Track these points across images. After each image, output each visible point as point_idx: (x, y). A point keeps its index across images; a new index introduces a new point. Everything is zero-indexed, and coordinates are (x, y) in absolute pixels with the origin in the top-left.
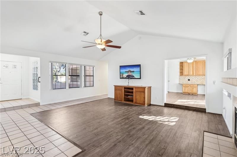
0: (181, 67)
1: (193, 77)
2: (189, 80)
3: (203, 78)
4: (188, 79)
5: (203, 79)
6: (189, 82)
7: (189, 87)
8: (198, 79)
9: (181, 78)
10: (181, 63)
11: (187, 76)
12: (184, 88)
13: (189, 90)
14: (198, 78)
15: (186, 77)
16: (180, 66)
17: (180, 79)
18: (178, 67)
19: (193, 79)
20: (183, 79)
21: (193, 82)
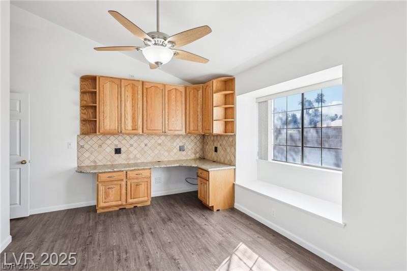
0: (87, 98)
1: (132, 142)
2: (118, 151)
3: (160, 141)
4: (114, 147)
5: (160, 144)
6: (120, 159)
7: (124, 183)
8: (146, 145)
9: (87, 147)
10: (84, 79)
11: (112, 137)
12: (101, 188)
13: (124, 191)
14: (146, 141)
15: (109, 142)
16: (83, 93)
17: (82, 147)
18: (75, 96)
19: (131, 145)
20: (96, 146)
21: (131, 156)
